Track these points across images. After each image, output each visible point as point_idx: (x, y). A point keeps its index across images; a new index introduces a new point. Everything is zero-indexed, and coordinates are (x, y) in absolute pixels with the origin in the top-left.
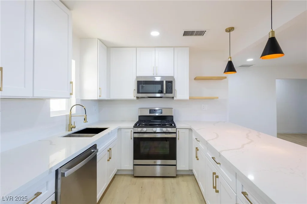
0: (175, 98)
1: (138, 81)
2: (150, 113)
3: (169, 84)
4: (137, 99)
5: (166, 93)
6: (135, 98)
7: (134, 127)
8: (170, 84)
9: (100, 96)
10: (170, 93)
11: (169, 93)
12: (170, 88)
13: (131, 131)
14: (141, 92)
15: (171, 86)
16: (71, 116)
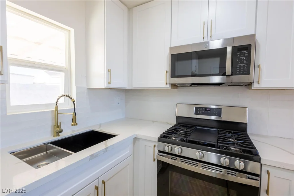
0: (255, 86)
1: (172, 55)
2: (196, 113)
3: (241, 54)
4: (172, 88)
5: (232, 75)
6: (168, 86)
7: (159, 140)
8: (243, 52)
9: (109, 83)
10: (244, 74)
12: (242, 62)
13: (155, 146)
14: (177, 74)
15: (246, 57)
16: (56, 113)
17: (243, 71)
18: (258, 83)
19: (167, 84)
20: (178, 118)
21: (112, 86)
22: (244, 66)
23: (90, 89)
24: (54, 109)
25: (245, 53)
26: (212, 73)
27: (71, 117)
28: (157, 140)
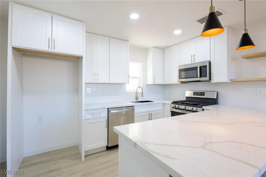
1: (179, 69)
2: (194, 95)
4: (181, 83)
5: (201, 77)
6: (179, 82)
10: (206, 77)
11: (204, 77)
12: (204, 72)
13: (170, 106)
14: (181, 78)
15: (205, 70)
16: (137, 93)
17: (205, 76)
18: (212, 80)
19: (178, 82)
20: (187, 97)
21: (155, 83)
22: (205, 74)
23: (147, 85)
24: (136, 92)
25: (205, 69)
26: (194, 77)
27: (141, 94)
28: (171, 104)
